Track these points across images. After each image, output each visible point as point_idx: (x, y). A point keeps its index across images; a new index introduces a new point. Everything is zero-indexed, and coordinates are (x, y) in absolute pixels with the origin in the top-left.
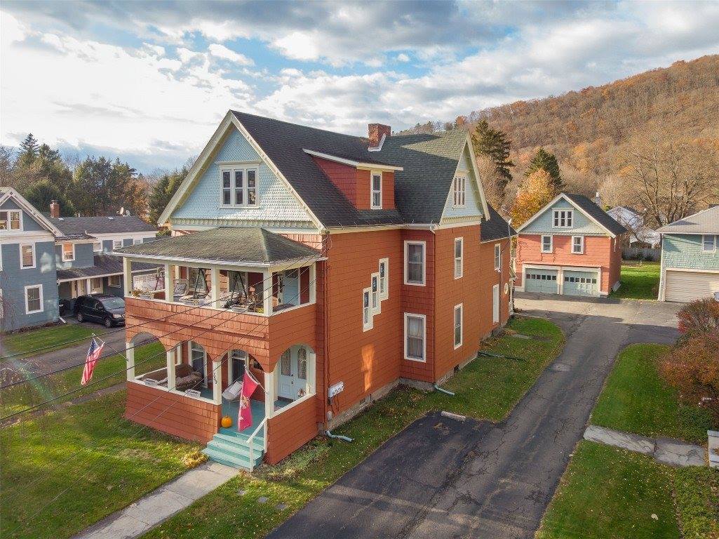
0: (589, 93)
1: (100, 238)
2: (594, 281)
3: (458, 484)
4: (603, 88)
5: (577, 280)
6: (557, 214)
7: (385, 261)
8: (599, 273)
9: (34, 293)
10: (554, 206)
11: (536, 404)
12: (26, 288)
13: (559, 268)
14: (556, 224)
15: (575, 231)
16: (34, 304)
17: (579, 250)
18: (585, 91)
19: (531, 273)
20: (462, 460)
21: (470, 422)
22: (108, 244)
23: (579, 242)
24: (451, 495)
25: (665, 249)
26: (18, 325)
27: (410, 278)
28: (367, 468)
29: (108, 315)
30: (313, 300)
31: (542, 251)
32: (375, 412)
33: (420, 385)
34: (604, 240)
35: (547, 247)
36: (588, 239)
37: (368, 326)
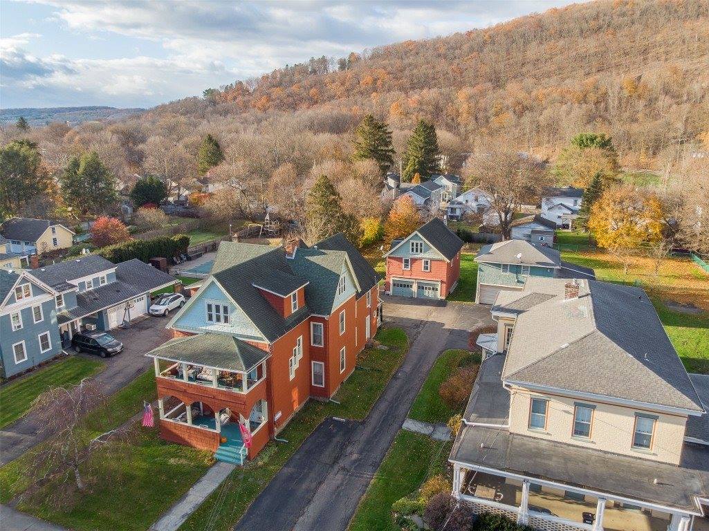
0: (473, 35)
1: (75, 282)
2: (437, 290)
3: (340, 461)
4: (486, 31)
5: (426, 288)
6: (413, 244)
7: (301, 338)
8: (440, 285)
9: (44, 338)
11: (383, 406)
12: (39, 336)
13: (414, 280)
14: (413, 251)
15: (424, 256)
16: (45, 346)
17: (427, 269)
18: (469, 33)
19: (397, 283)
20: (343, 447)
21: (348, 422)
22: (82, 285)
23: (427, 264)
24: (336, 468)
25: (479, 271)
26: (37, 362)
27: (314, 342)
28: (298, 457)
30: (265, 376)
31: (404, 269)
32: (298, 421)
33: (321, 399)
34: (443, 263)
35: (406, 266)
36: (433, 262)
37: (292, 377)
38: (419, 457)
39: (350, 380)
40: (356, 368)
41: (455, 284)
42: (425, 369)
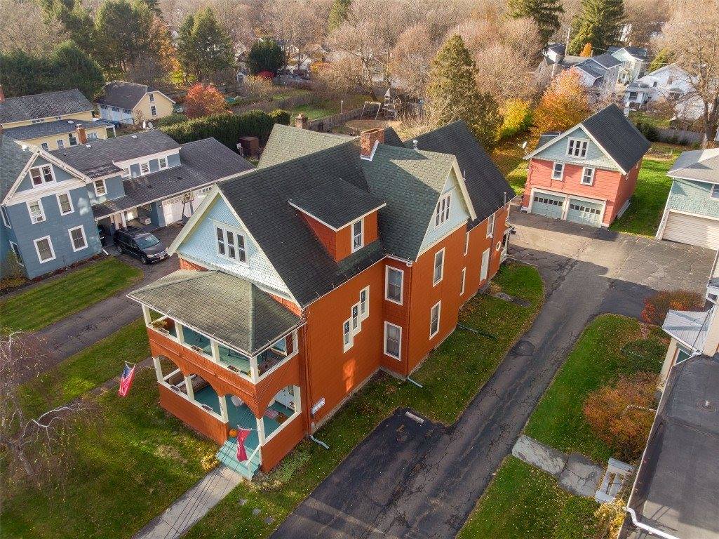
2: (598, 212)
3: (399, 502)
5: (582, 209)
6: (572, 143)
7: (367, 289)
8: (604, 206)
9: (77, 234)
10: (570, 135)
11: (487, 403)
12: (70, 231)
13: (566, 196)
14: (570, 153)
15: (587, 162)
16: (79, 243)
17: (588, 181)
19: (539, 197)
20: (409, 473)
21: (428, 424)
22: (135, 168)
23: (589, 174)
24: (391, 515)
25: (673, 192)
26: (69, 262)
27: (391, 295)
28: (336, 479)
29: (143, 254)
30: (296, 351)
31: (553, 178)
32: (354, 408)
33: (396, 375)
34: (615, 175)
35: (557, 174)
36: (599, 172)
37: (347, 347)
38: (532, 522)
39: (445, 348)
40: (458, 328)
41: (627, 205)
42: (564, 344)
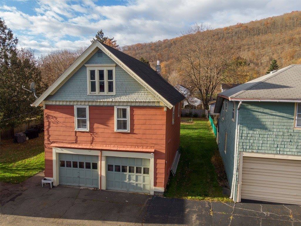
2: (146, 171)
4: (171, 40)
6: (93, 73)
8: (152, 160)
14: (93, 89)
15: (118, 99)
17: (124, 127)
18: (165, 41)
19: (65, 160)
31: (77, 129)
34: (158, 112)
35: (82, 123)
36: (137, 112)
41: (177, 156)
